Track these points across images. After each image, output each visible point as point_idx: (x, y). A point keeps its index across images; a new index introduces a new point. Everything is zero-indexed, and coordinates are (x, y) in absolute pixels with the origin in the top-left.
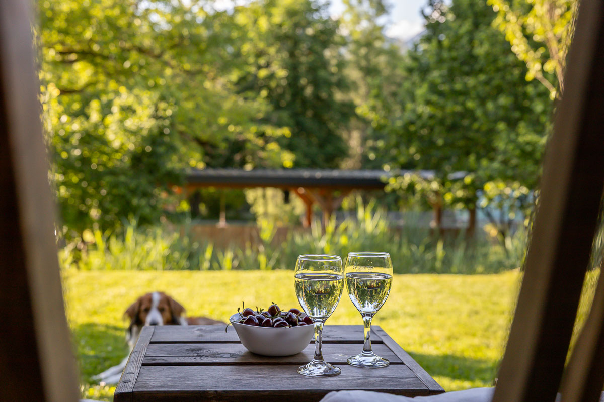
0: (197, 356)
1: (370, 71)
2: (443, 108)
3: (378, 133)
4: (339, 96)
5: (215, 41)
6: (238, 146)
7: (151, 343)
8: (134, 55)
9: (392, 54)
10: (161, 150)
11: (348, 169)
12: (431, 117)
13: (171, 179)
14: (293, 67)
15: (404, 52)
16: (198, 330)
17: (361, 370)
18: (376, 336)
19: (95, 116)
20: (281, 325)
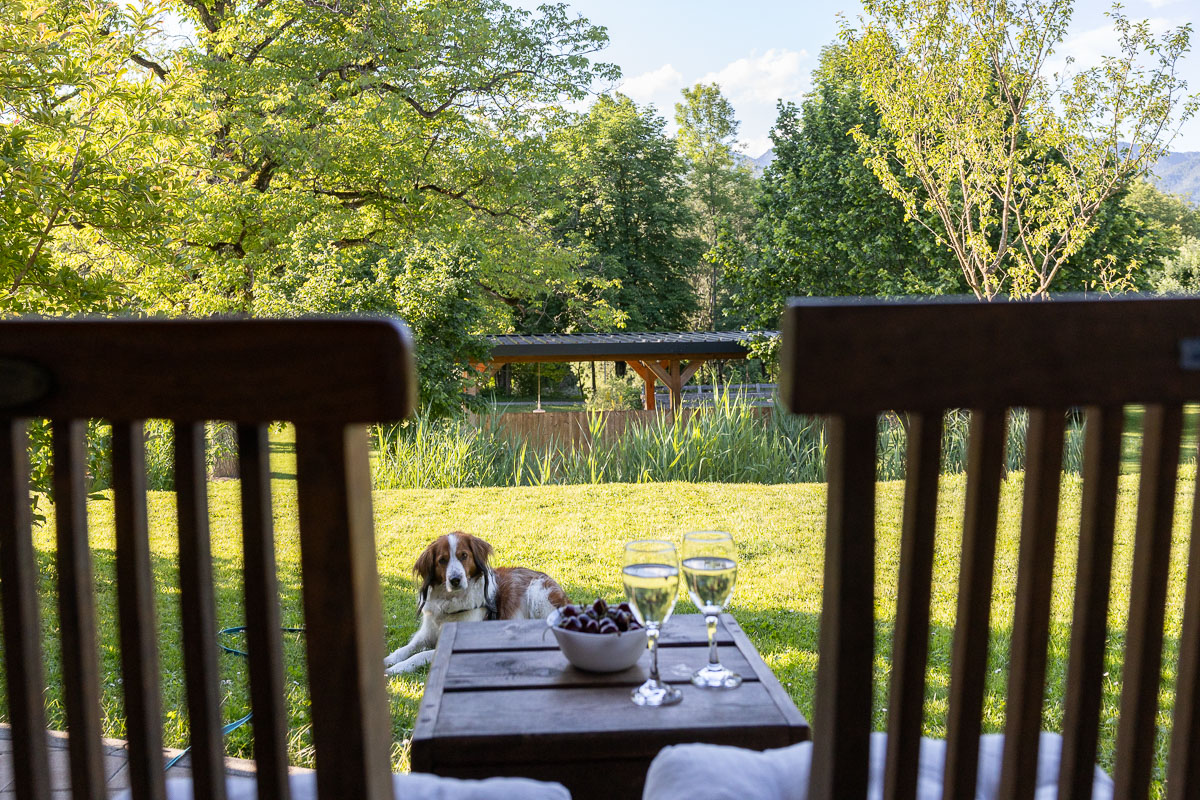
0: (510, 674)
1: (716, 202)
2: (809, 252)
3: (731, 281)
4: (680, 233)
5: (527, 175)
6: (556, 304)
7: (455, 652)
8: (430, 197)
9: (742, 179)
10: (462, 315)
11: (696, 329)
12: (794, 262)
13: (474, 353)
14: (623, 201)
15: (758, 175)
16: (510, 628)
17: (707, 694)
18: (726, 633)
19: (382, 278)
20: (610, 630)
